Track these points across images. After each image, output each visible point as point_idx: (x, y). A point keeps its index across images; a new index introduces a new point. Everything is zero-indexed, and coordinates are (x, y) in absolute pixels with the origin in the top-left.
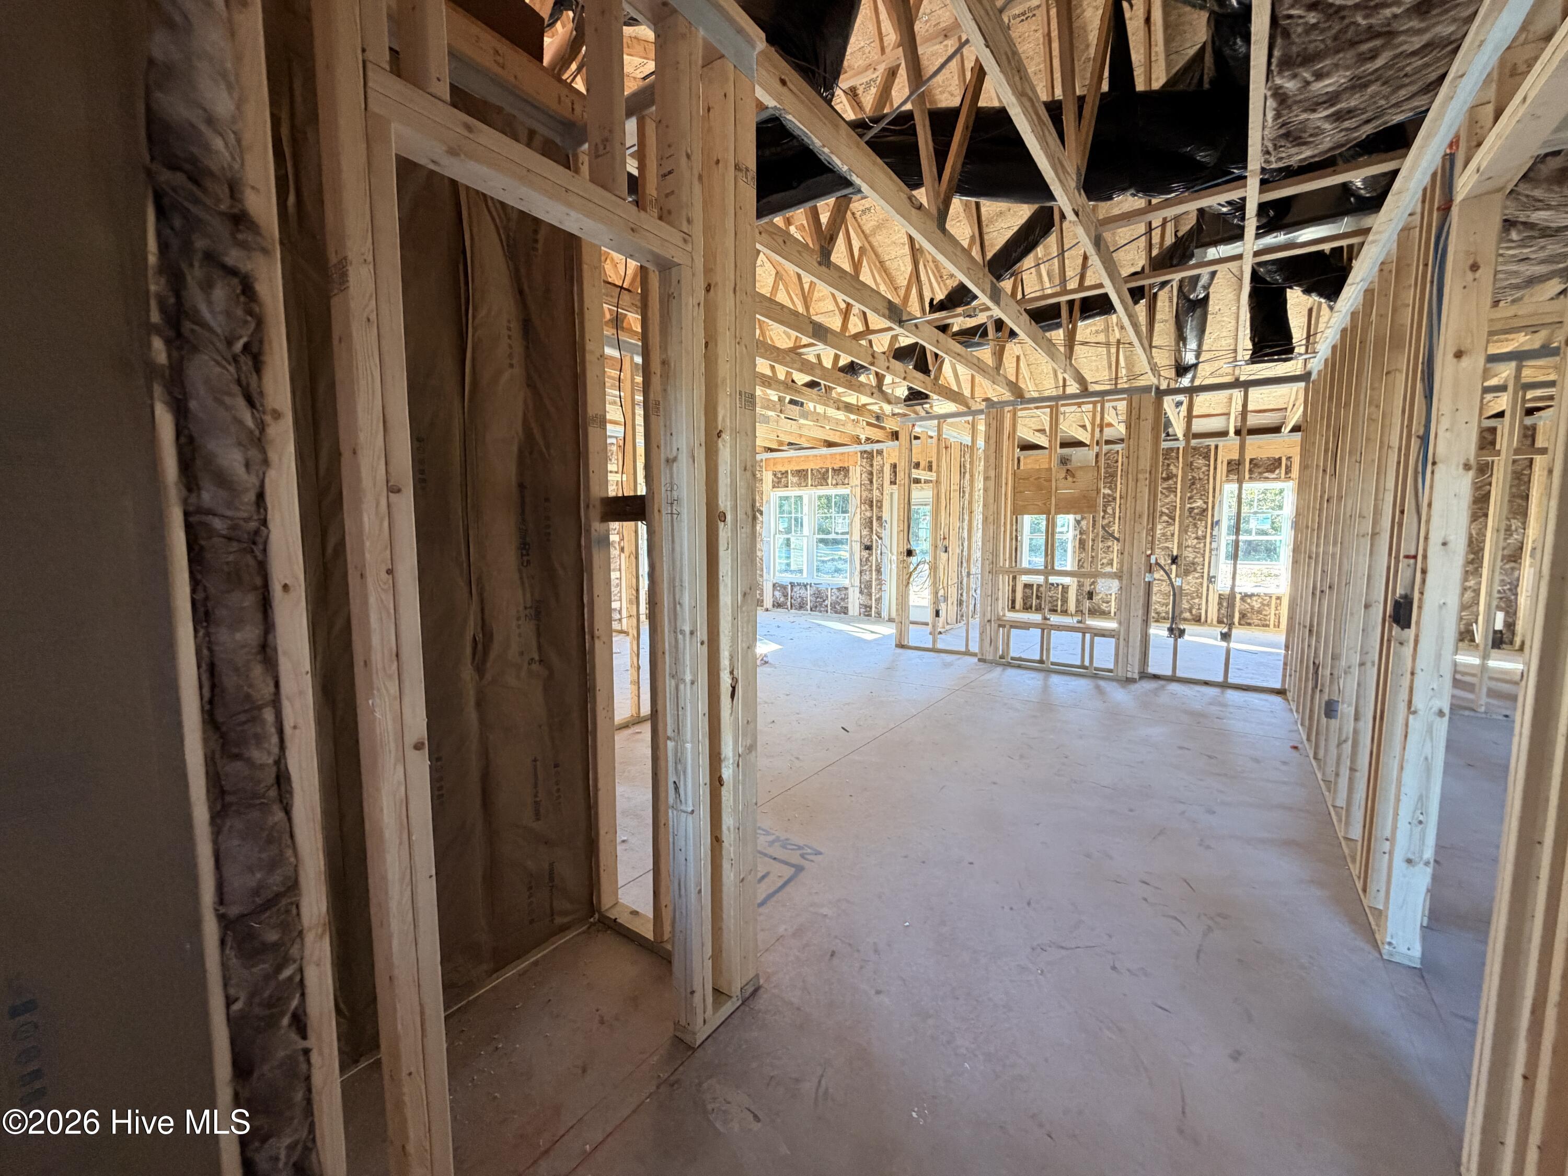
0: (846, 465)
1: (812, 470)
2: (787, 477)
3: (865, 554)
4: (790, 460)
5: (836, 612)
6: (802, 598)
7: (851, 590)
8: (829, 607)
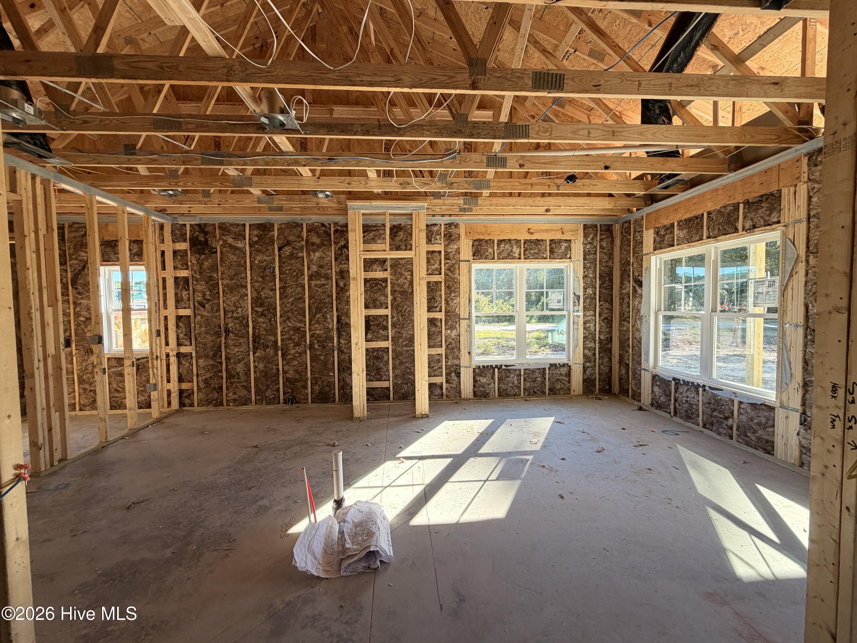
0: (774, 188)
1: (709, 213)
2: (672, 232)
4: (676, 208)
5: (747, 444)
6: (691, 405)
7: (780, 415)
8: (735, 432)
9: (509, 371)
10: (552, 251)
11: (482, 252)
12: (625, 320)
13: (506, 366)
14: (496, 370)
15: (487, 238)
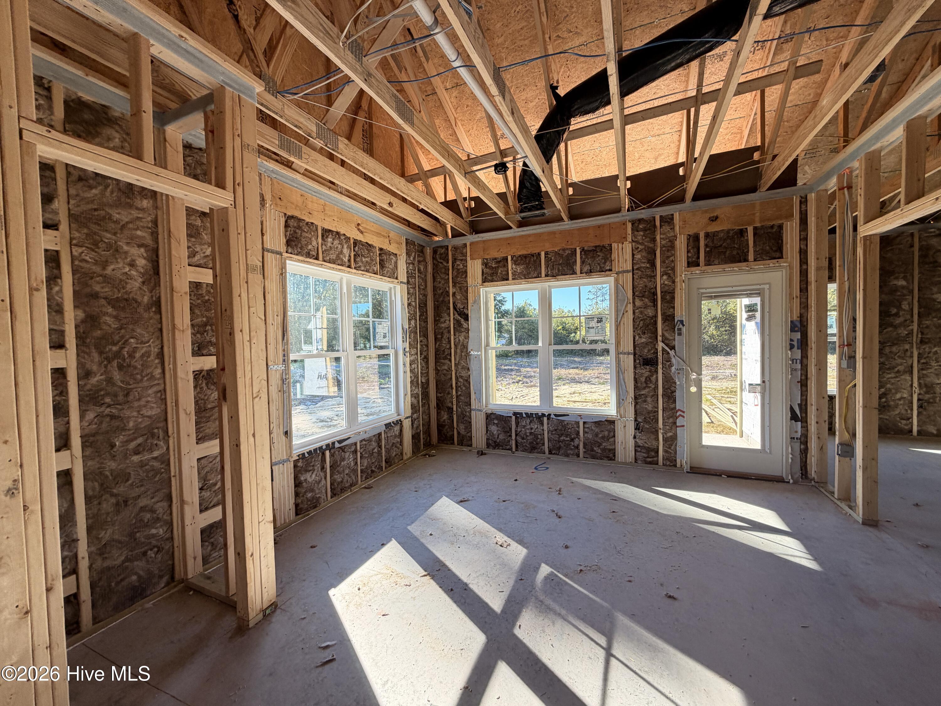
0: (606, 243)
1: (546, 254)
2: (506, 266)
3: (645, 372)
4: (509, 242)
5: (594, 457)
6: (536, 436)
7: (619, 427)
8: (582, 450)
9: (342, 449)
10: (382, 266)
11: (304, 242)
12: (445, 358)
13: (340, 442)
14: (327, 453)
15: (307, 220)
